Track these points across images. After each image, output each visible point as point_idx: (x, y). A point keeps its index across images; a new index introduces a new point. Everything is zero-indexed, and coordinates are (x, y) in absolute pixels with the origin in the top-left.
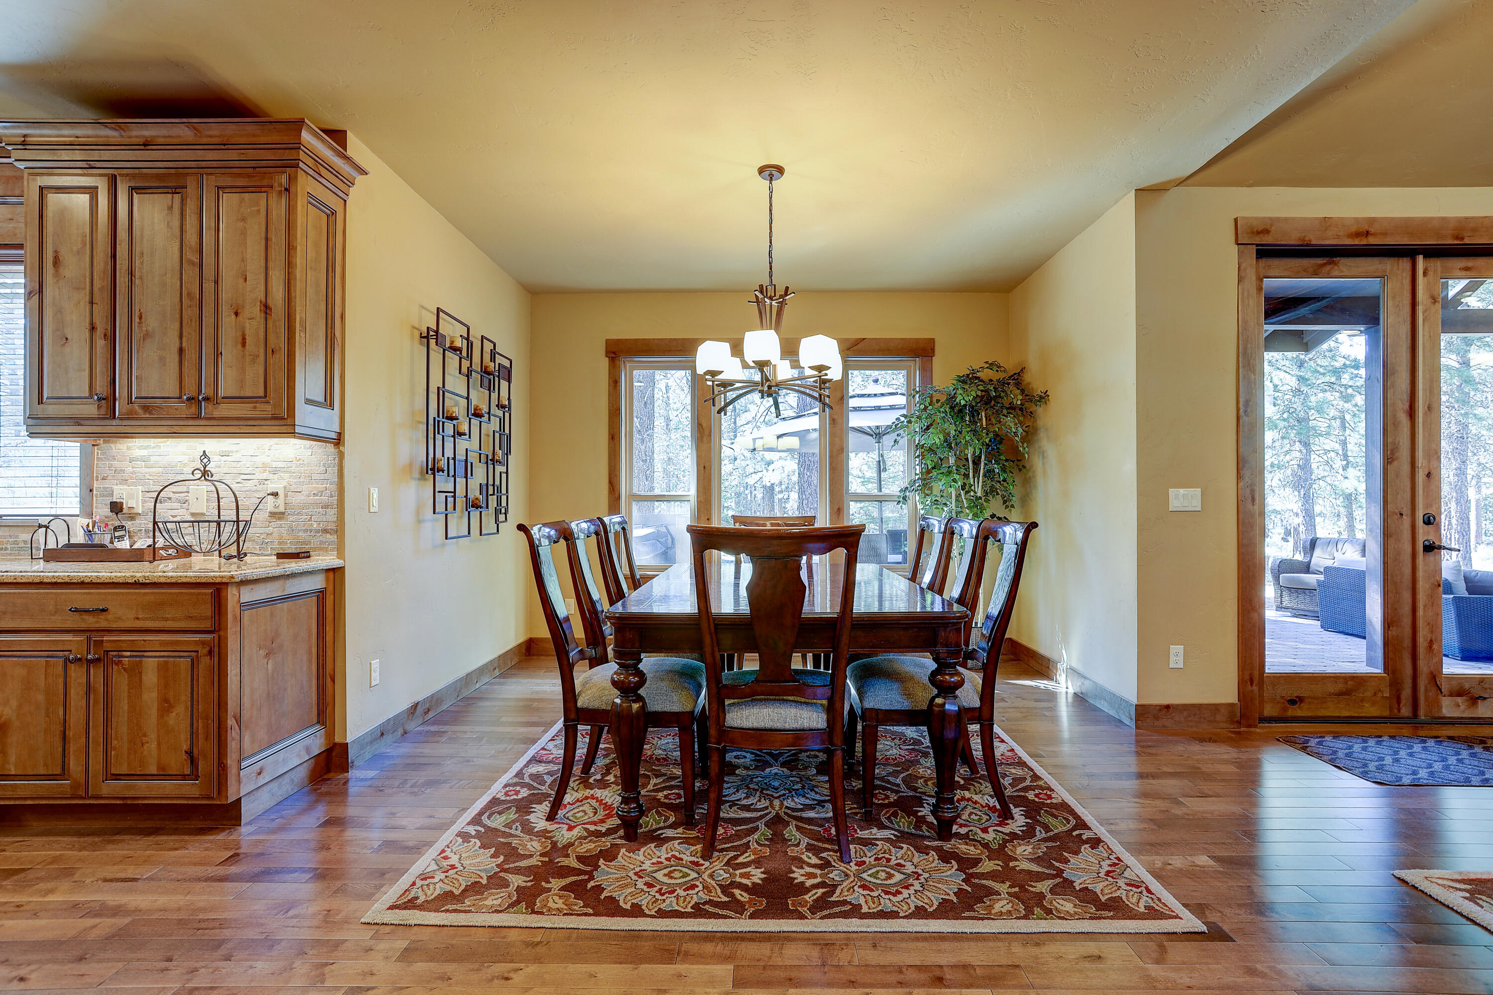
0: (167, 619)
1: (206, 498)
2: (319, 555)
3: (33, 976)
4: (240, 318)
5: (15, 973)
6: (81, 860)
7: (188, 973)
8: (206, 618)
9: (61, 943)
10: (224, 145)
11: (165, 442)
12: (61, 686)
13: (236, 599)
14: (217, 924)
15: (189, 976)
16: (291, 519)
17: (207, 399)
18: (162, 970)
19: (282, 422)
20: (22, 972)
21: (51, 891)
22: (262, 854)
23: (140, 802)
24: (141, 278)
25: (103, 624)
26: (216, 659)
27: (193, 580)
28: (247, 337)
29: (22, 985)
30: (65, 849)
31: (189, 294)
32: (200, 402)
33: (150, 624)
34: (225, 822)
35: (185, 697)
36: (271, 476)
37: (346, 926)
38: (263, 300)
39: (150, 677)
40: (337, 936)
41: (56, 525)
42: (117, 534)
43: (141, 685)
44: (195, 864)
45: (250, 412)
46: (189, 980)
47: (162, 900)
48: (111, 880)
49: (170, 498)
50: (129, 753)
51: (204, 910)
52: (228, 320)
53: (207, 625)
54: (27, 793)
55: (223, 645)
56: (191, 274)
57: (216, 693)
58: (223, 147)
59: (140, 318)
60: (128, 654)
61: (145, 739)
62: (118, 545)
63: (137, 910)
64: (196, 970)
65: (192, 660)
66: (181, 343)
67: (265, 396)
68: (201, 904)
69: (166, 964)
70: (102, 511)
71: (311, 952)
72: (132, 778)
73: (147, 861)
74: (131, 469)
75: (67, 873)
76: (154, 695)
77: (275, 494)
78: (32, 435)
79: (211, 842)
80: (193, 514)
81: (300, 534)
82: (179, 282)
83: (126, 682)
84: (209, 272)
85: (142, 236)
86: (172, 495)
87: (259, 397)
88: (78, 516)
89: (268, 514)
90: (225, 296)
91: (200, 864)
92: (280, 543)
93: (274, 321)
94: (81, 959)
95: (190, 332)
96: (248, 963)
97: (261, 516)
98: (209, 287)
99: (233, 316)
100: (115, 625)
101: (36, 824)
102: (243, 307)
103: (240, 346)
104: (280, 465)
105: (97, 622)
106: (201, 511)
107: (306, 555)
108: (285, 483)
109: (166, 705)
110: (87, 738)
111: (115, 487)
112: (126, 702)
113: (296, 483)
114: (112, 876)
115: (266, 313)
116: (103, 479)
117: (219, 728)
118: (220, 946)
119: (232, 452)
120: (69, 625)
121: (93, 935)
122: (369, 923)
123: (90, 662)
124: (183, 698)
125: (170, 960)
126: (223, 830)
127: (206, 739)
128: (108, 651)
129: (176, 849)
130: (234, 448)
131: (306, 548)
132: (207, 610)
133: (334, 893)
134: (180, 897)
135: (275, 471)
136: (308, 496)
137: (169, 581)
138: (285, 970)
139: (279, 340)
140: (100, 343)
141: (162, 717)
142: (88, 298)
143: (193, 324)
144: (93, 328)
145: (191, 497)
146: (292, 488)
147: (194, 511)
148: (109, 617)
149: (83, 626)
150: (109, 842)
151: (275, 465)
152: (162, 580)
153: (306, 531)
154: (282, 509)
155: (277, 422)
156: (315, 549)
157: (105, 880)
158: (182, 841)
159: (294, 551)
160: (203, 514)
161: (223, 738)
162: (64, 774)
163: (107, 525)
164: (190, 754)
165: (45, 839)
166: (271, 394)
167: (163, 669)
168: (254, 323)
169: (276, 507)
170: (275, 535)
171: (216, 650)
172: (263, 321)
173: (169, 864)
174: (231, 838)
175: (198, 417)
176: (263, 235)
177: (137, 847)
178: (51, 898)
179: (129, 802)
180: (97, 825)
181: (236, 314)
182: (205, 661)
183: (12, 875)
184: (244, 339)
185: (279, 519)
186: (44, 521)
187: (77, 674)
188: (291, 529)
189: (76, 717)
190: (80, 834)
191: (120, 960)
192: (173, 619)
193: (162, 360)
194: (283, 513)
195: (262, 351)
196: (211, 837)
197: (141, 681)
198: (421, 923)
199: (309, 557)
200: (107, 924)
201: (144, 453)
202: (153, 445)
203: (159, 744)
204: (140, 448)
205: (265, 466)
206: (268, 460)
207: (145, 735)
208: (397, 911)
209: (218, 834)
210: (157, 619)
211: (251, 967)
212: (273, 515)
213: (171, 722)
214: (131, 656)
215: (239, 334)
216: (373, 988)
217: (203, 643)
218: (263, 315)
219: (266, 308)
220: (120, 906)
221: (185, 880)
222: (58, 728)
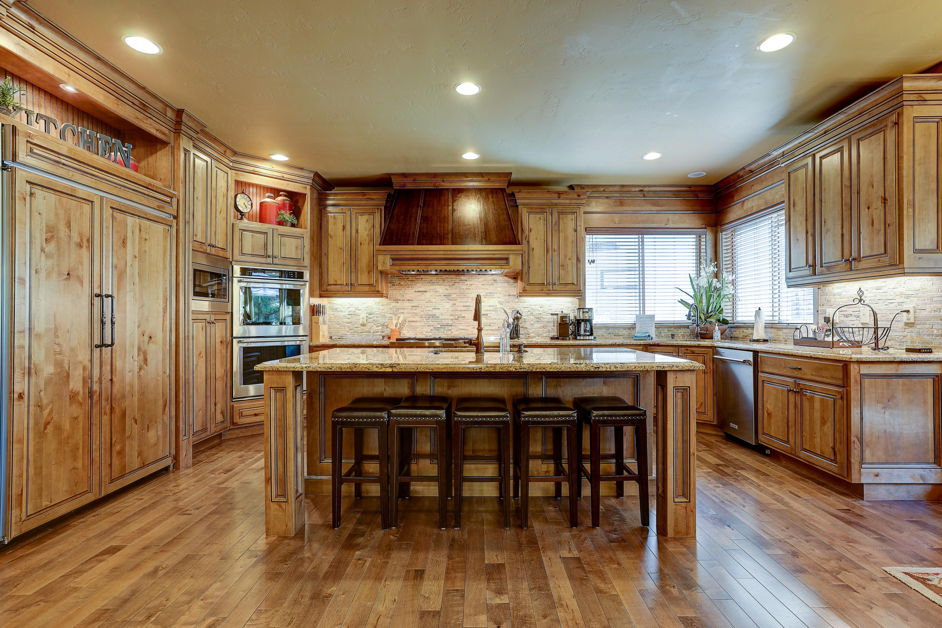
0: (823, 377)
1: (868, 314)
2: (939, 352)
3: (747, 507)
4: (870, 210)
5: (743, 504)
6: (788, 481)
7: (789, 536)
8: (840, 379)
9: (761, 503)
10: (860, 114)
11: (848, 284)
12: (786, 402)
13: (857, 371)
14: (815, 528)
15: (789, 537)
16: (919, 327)
17: (854, 259)
18: (782, 530)
19: (896, 267)
20: (745, 505)
21: (771, 486)
22: (862, 516)
23: (815, 466)
24: (825, 202)
25: (800, 376)
26: (845, 402)
27: (833, 358)
28: (874, 220)
29: (743, 508)
30: (786, 475)
31: (845, 204)
32: (851, 262)
33: (817, 378)
34: (856, 495)
35: (831, 419)
36: (906, 300)
37: (873, 565)
38: (883, 196)
39: (817, 405)
40: (863, 565)
41: (803, 329)
42: (827, 333)
43: (813, 408)
44: (827, 504)
45: (877, 264)
46: (787, 538)
47: (803, 509)
48: (792, 493)
49: (851, 315)
50: (809, 441)
51: (815, 521)
52: (864, 212)
53: (840, 383)
54: (777, 446)
55: (849, 395)
56: (846, 192)
57: (845, 421)
58: (860, 116)
59: (825, 223)
60: (809, 391)
61: (815, 436)
62: (827, 339)
63: (792, 507)
64: (793, 537)
65: (834, 400)
66: (842, 231)
67: (885, 253)
68: (816, 519)
69: (785, 529)
70: (822, 322)
71: (844, 562)
72: (811, 453)
73: (810, 493)
74: (834, 300)
75: (780, 483)
76: (819, 414)
77: (908, 311)
78: (789, 286)
79: (843, 499)
80: (862, 324)
81: (925, 337)
82: (841, 199)
83: (808, 405)
84: (854, 189)
85: (825, 180)
86: (852, 313)
87: (882, 254)
88: (813, 324)
89: (904, 324)
90: (862, 199)
91: (830, 505)
92: (912, 342)
93: (889, 207)
94: (762, 511)
95: (846, 225)
96: (813, 548)
97: (898, 326)
98: (855, 196)
99: (867, 210)
100: (804, 377)
101: (784, 463)
102: (872, 203)
103: (870, 226)
104: (911, 293)
105: (798, 374)
106: (866, 322)
107: (930, 351)
108: (914, 304)
109: (823, 422)
110: (795, 428)
111: (827, 309)
112: (808, 415)
113: (921, 304)
114: (793, 491)
115: (885, 203)
116: (823, 305)
117: (847, 440)
118: (808, 536)
119: (883, 287)
120: (788, 374)
121: (771, 507)
122: (886, 571)
123: (795, 392)
124: (830, 419)
125: (788, 529)
126: (853, 498)
127: (840, 444)
128: (802, 389)
129: (825, 495)
130: (884, 284)
131: (929, 346)
132: (840, 375)
133: (882, 550)
134: (810, 512)
135: (908, 297)
136: (930, 312)
137: (823, 357)
138: (825, 560)
139: (892, 218)
140: (810, 239)
141: (822, 426)
142: (805, 219)
143: (848, 220)
144: (807, 232)
145: (861, 314)
146: (919, 307)
147: (862, 322)
148: (802, 372)
149: (793, 375)
150: (803, 480)
151: (907, 293)
152: (820, 357)
153: (929, 335)
154: (912, 321)
155: (893, 267)
156: (936, 348)
157: (790, 492)
158: (830, 493)
159: (918, 348)
160: (868, 324)
161: (849, 446)
162: (788, 442)
163: (823, 328)
164: (834, 448)
165: (783, 469)
166: (889, 251)
167: (822, 401)
168: (878, 211)
169: (908, 319)
170: (909, 337)
171: (845, 397)
172: (883, 209)
173: (817, 499)
174: (854, 503)
175: (851, 270)
176: (882, 156)
177: (811, 486)
178: (769, 488)
179: (811, 465)
180: (804, 472)
181: (868, 208)
182: (839, 402)
183: (765, 475)
184: (873, 221)
185: (911, 327)
186: (799, 326)
187: (792, 396)
188: (919, 334)
189: (792, 417)
190: (796, 473)
191: (773, 518)
192: (826, 378)
193: (834, 241)
194: (913, 323)
195: (883, 226)
196: (844, 498)
197: (813, 405)
198: (919, 590)
199: (931, 352)
200: (779, 506)
201: (839, 290)
202: (843, 286)
203: (821, 439)
204: (838, 288)
205: (901, 294)
206: (904, 290)
207: (815, 434)
208: (909, 577)
209: (849, 498)
210: (819, 376)
211: (813, 550)
212: (907, 324)
213: (826, 430)
214: (810, 393)
215: (870, 219)
216: (858, 593)
217: (839, 392)
218: (883, 205)
219: (885, 200)
220: (787, 503)
221: (818, 507)
222: (785, 420)
